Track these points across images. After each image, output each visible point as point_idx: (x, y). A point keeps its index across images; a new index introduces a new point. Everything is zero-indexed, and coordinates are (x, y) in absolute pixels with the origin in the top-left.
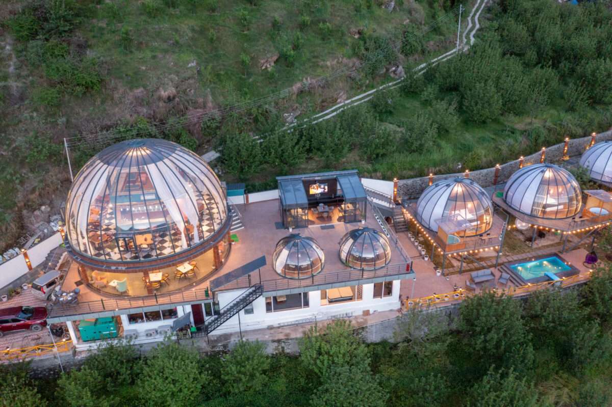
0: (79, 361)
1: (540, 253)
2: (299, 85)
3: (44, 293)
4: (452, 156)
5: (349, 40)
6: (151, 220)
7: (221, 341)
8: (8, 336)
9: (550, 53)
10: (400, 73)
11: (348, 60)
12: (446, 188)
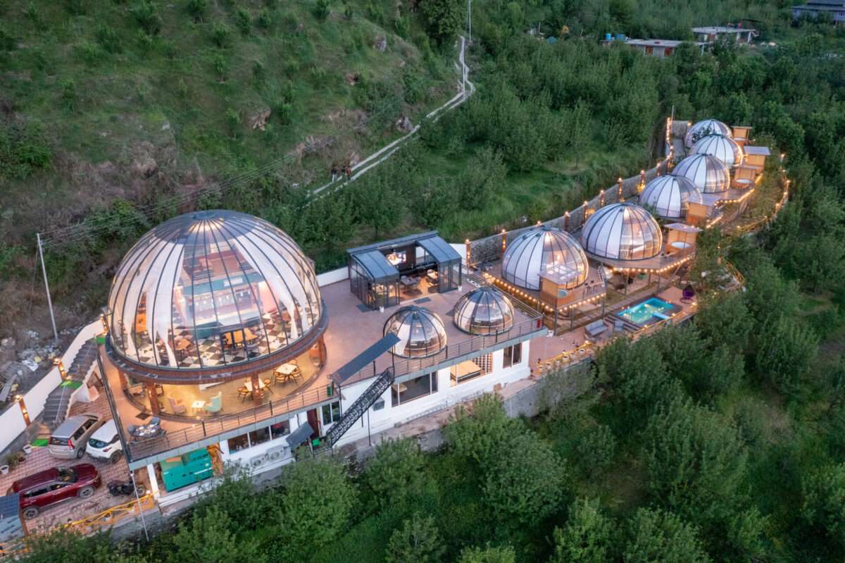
0: (169, 520)
1: (636, 298)
2: (302, 146)
3: (74, 447)
4: (514, 209)
5: (347, 87)
6: (241, 312)
7: (346, 454)
8: (45, 513)
9: (564, 93)
10: (408, 125)
11: (353, 113)
12: (536, 239)
